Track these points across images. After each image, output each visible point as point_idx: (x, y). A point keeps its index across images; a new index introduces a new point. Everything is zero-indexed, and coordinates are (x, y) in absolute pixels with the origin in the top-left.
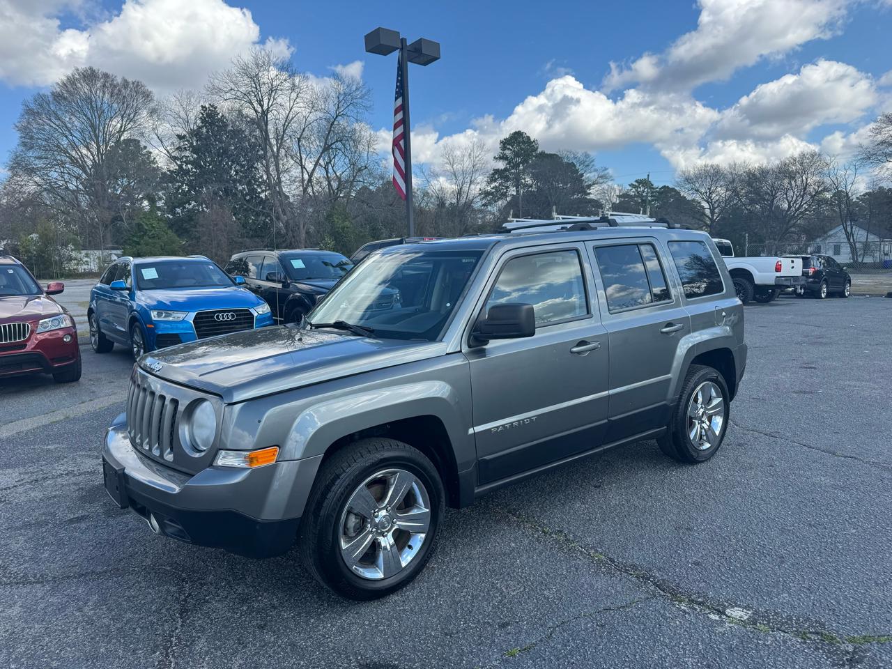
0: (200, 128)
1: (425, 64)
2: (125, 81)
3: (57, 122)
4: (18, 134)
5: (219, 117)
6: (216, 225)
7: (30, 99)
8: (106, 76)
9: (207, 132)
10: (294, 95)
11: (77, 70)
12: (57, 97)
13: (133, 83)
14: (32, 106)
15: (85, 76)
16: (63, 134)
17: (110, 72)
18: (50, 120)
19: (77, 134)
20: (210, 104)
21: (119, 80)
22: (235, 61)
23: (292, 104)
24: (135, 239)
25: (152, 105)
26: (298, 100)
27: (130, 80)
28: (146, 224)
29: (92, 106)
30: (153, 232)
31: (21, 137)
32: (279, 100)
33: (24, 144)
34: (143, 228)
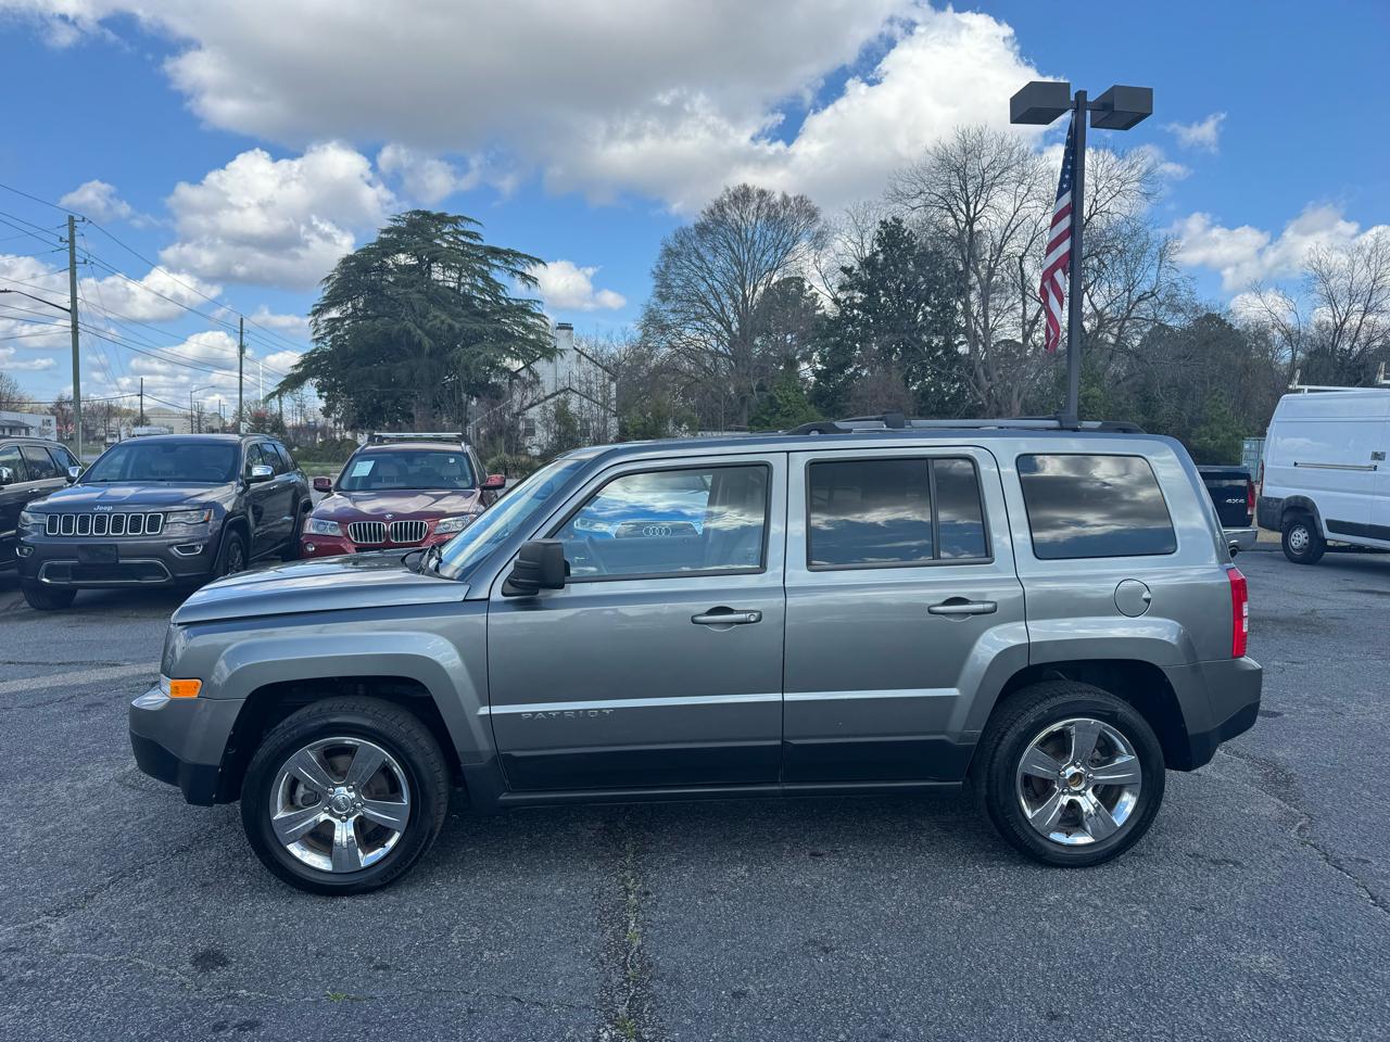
0: (875, 254)
1: (1126, 127)
2: (785, 197)
3: (698, 263)
4: (653, 283)
5: (906, 234)
6: (876, 397)
7: (670, 235)
8: (762, 193)
9: (885, 259)
10: (1022, 190)
11: (728, 190)
12: (702, 230)
13: (795, 199)
14: (672, 245)
15: (736, 198)
16: (704, 279)
17: (766, 189)
18: (690, 261)
19: (719, 277)
20: (893, 218)
21: (778, 197)
22: (932, 150)
23: (1018, 204)
24: (765, 417)
25: (817, 228)
26: (1029, 197)
27: (791, 195)
28: (781, 397)
29: (740, 236)
30: (788, 407)
31: (657, 286)
32: (995, 201)
33: (660, 295)
34: (776, 402)
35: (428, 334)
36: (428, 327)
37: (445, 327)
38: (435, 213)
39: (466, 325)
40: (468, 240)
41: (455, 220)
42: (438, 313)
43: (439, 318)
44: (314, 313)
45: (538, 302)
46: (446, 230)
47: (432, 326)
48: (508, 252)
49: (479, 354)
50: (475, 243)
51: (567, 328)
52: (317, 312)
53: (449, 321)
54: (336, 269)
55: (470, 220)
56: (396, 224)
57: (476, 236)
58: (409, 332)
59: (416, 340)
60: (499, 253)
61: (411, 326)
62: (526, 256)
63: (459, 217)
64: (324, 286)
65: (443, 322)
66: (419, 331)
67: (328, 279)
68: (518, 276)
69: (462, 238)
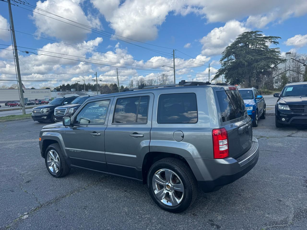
35: (246, 61)
36: (246, 60)
37: (250, 59)
38: (250, 32)
39: (256, 58)
40: (259, 36)
41: (255, 32)
42: (249, 56)
43: (249, 57)
44: (221, 61)
45: (278, 48)
46: (253, 35)
47: (247, 59)
48: (269, 37)
49: (260, 64)
50: (261, 37)
51: (289, 53)
52: (221, 60)
53: (252, 57)
54: (225, 50)
55: (259, 31)
56: (240, 37)
57: (261, 35)
58: (241, 62)
59: (243, 63)
60: (267, 38)
61: (242, 60)
62: (275, 37)
63: (256, 31)
64: (222, 54)
65: (250, 58)
66: (244, 61)
67: (223, 52)
68: (273, 43)
69: (257, 36)
